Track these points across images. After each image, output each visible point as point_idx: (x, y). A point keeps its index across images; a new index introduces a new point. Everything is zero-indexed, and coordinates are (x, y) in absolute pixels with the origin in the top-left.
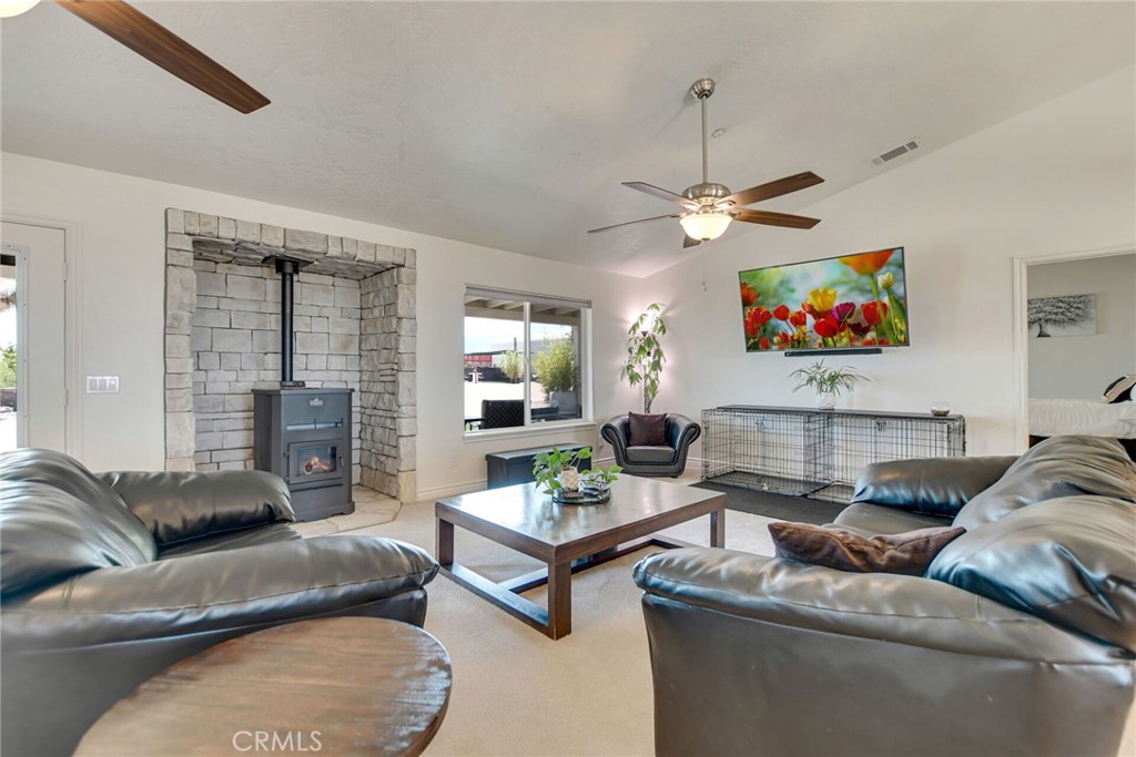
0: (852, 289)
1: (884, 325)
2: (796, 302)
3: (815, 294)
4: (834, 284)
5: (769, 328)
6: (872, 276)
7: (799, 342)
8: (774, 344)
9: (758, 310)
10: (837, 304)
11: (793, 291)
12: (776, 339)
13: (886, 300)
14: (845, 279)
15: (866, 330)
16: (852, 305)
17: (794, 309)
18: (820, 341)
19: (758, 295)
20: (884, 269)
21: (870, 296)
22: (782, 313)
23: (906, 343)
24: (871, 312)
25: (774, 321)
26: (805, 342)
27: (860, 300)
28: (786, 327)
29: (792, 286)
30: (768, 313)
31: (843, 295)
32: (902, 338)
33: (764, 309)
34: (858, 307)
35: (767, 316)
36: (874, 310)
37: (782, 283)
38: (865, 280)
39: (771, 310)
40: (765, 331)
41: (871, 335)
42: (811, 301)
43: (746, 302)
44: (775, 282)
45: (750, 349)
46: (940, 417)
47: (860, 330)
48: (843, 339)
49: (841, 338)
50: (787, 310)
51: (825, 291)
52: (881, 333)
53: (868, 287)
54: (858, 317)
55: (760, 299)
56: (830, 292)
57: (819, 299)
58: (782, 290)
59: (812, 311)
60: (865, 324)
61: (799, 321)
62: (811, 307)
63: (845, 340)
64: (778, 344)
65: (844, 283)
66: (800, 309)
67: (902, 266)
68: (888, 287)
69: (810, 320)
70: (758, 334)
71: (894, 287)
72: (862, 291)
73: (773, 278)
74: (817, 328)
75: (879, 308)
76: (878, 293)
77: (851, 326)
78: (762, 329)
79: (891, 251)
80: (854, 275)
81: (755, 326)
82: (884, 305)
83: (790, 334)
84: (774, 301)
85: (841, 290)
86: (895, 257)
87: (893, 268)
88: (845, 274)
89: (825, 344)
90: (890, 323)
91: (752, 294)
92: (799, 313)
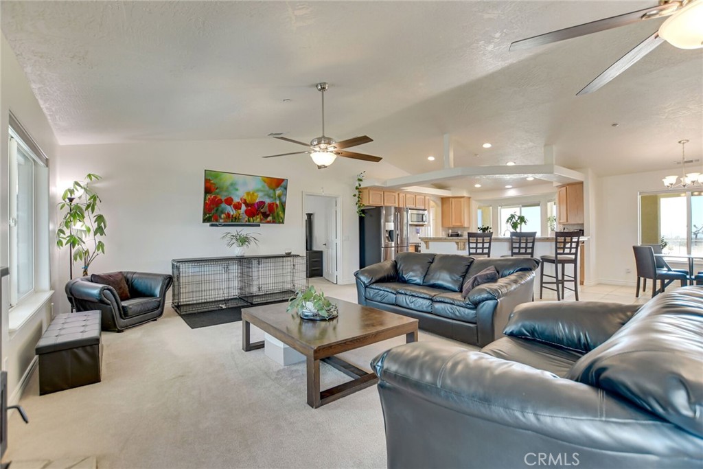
0: (265, 195)
1: (276, 214)
2: (238, 196)
3: (248, 194)
4: (258, 191)
5: (220, 209)
6: (274, 190)
7: (236, 219)
8: (221, 219)
9: (215, 197)
10: (257, 201)
11: (237, 190)
12: (223, 216)
13: (278, 203)
14: (262, 189)
15: (268, 216)
16: (263, 203)
17: (236, 200)
18: (247, 219)
19: (217, 189)
20: (279, 188)
21: (272, 200)
22: (229, 201)
23: (283, 223)
24: (271, 206)
25: (224, 205)
26: (239, 219)
27: (268, 201)
28: (230, 210)
29: (237, 187)
30: (221, 200)
31: (261, 197)
32: (281, 221)
33: (219, 197)
34: (266, 204)
35: (220, 202)
36: (273, 206)
37: (232, 184)
38: (271, 191)
39: (223, 198)
40: (217, 210)
41: (270, 218)
42: (245, 197)
43: (208, 190)
44: (228, 183)
45: (204, 221)
46: (289, 255)
47: (265, 215)
48: (258, 218)
49: (257, 218)
50: (232, 200)
51: (253, 193)
52: (274, 218)
53: (272, 195)
54: (265, 209)
55: (217, 191)
56: (256, 194)
57: (250, 197)
58: (231, 188)
59: (245, 202)
60: (268, 213)
61: (237, 207)
62: (245, 200)
63: (258, 220)
64: (224, 219)
65: (262, 191)
66: (239, 200)
67: (286, 188)
68: (279, 197)
69: (244, 207)
70: (213, 212)
71: (282, 197)
72: (269, 197)
73: (227, 180)
74: (246, 212)
75: (275, 206)
76: (275, 199)
77: (262, 213)
78: (215, 209)
79: (283, 180)
80: (267, 188)
81: (212, 206)
82: (277, 205)
83: (232, 213)
84: (225, 194)
85: (260, 194)
86: (283, 184)
87: (282, 189)
88: (263, 187)
89: (249, 221)
90: (278, 213)
91: (213, 187)
92: (238, 203)
